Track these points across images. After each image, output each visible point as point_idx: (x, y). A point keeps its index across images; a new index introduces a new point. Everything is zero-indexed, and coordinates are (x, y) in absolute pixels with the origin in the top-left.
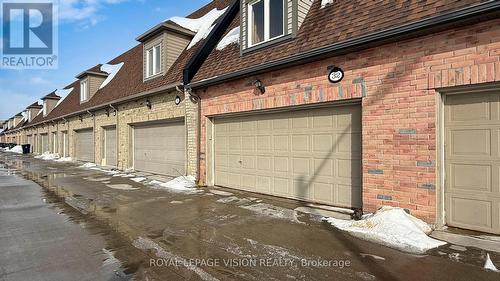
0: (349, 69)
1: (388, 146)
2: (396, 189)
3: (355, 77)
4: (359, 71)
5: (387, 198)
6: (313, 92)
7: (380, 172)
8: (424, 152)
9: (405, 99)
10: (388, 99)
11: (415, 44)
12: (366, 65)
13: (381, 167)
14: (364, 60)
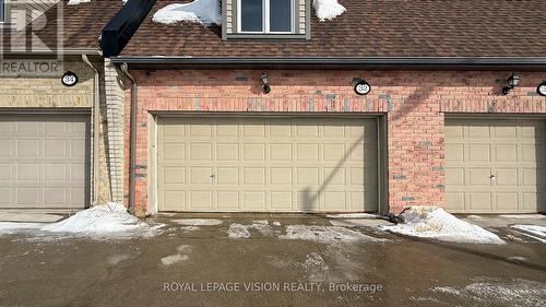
0: (375, 85)
1: (411, 156)
2: (418, 190)
3: (381, 93)
4: (384, 88)
5: (411, 199)
6: (337, 101)
7: (403, 177)
8: (437, 160)
9: (424, 118)
10: (410, 116)
11: (430, 75)
12: (391, 84)
13: (405, 173)
14: (389, 79)
